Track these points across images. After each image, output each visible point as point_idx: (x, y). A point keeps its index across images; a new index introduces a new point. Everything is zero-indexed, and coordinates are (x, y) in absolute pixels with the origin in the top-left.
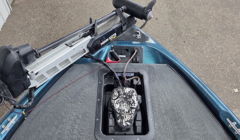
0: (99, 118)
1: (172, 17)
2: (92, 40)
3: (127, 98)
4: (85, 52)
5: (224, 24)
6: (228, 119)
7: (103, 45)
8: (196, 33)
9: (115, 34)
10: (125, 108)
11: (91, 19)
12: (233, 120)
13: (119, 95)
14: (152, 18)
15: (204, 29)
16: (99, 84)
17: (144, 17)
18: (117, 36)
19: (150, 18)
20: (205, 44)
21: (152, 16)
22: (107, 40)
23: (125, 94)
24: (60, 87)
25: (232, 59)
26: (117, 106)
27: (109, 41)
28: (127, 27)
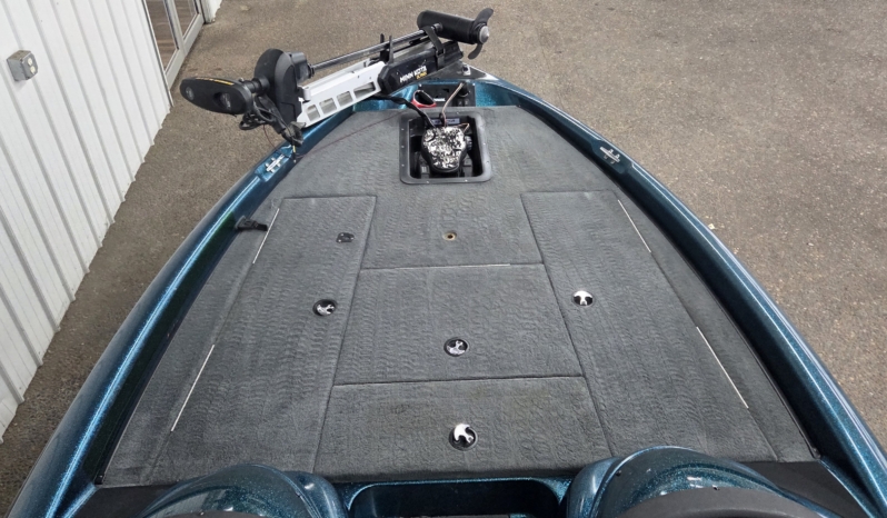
0: (405, 163)
1: (565, 99)
2: (384, 68)
3: (449, 139)
4: (374, 89)
5: (692, 107)
6: (602, 149)
7: (405, 84)
8: (622, 128)
9: (424, 68)
10: (445, 149)
11: (382, 36)
12: (608, 148)
13: (435, 136)
14: (487, 38)
15: (641, 120)
16: (401, 131)
17: (473, 38)
18: (428, 72)
19: (486, 39)
20: (642, 146)
21: (488, 35)
22: (410, 75)
23: (444, 134)
24: (338, 137)
25: (706, 171)
26: (432, 149)
27: (415, 77)
28: (446, 61)
